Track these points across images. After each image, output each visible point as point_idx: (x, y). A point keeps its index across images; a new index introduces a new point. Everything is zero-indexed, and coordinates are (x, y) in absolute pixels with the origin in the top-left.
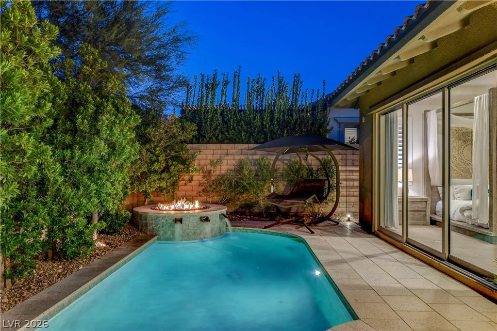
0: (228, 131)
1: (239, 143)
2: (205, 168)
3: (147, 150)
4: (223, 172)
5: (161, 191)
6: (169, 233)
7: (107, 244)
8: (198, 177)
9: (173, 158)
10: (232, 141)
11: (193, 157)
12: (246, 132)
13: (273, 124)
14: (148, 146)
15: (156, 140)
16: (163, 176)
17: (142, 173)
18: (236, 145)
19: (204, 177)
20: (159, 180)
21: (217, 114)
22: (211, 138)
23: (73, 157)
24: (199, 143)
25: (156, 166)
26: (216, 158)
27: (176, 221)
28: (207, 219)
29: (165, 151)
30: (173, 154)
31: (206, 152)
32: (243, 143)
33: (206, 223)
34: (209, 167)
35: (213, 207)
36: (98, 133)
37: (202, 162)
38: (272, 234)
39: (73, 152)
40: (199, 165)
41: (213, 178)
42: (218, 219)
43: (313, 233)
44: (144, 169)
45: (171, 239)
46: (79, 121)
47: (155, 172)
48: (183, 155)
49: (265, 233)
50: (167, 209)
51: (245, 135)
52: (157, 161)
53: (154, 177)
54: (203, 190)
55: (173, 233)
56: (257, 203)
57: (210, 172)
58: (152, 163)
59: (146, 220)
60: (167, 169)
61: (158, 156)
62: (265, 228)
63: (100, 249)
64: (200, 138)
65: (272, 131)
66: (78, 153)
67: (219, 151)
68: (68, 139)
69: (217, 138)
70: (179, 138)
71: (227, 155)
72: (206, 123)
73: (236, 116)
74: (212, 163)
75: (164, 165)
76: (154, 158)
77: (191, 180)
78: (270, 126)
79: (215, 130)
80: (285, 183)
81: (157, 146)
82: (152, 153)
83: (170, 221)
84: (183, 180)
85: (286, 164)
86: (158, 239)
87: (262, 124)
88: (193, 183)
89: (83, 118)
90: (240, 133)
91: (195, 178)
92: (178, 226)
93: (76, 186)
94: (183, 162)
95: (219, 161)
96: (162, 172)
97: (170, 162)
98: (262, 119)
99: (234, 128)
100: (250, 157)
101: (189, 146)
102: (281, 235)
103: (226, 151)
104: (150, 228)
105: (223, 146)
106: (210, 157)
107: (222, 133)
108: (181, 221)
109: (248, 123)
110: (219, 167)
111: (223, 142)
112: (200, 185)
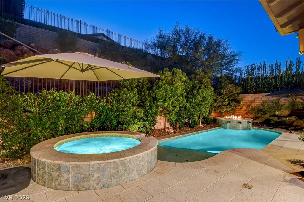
0: (258, 88)
2: (247, 104)
3: (221, 97)
4: (256, 105)
5: (227, 112)
6: (225, 126)
7: (204, 126)
8: (244, 107)
9: (232, 100)
10: (261, 92)
11: (242, 99)
12: (268, 88)
14: (221, 96)
15: (224, 94)
16: (227, 106)
17: (219, 105)
19: (247, 107)
20: (226, 108)
21: (253, 81)
22: (251, 91)
23: (193, 101)
25: (224, 103)
26: (253, 99)
27: (228, 122)
28: (241, 123)
29: (228, 98)
30: (232, 98)
31: (249, 97)
32: (266, 93)
33: (240, 124)
34: (249, 104)
35: (246, 119)
37: (246, 101)
38: (272, 131)
39: (193, 100)
40: (245, 102)
41: (251, 108)
42: (246, 123)
43: (291, 133)
45: (226, 128)
46: (194, 92)
47: (224, 105)
49: (269, 131)
50: (227, 118)
51: (267, 90)
52: (225, 101)
53: (224, 107)
54: (247, 113)
55: (227, 126)
57: (249, 106)
59: (218, 121)
60: (229, 104)
62: (269, 129)
63: (201, 127)
66: (194, 100)
67: (254, 97)
68: (192, 96)
69: (253, 91)
71: (258, 98)
72: (248, 86)
73: (263, 82)
74: (251, 102)
75: (228, 103)
76: (224, 100)
77: (241, 108)
78: (280, 85)
79: (252, 88)
81: (225, 96)
82: (223, 98)
83: (226, 122)
84: (238, 108)
85: (290, 102)
86: (222, 128)
87: (276, 84)
88: (242, 110)
89: (195, 91)
90: (264, 89)
92: (228, 124)
93: (194, 108)
95: (254, 101)
97: (230, 102)
98: (276, 81)
99: (262, 87)
100: (270, 99)
101: (240, 95)
102: (276, 132)
103: (257, 97)
104: (220, 123)
105: (256, 95)
106: (250, 99)
107: (256, 89)
108: (230, 122)
109: (269, 84)
110: (254, 103)
111: (256, 93)
112: (245, 110)
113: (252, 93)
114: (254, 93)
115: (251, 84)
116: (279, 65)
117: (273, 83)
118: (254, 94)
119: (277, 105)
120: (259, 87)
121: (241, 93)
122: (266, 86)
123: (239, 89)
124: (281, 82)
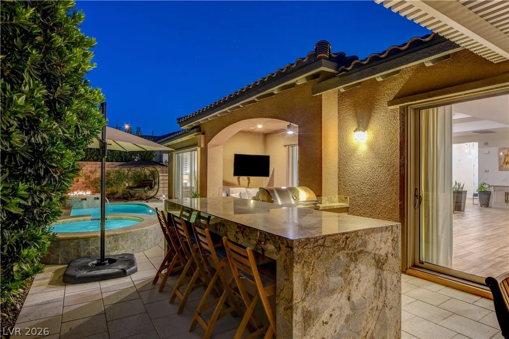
0: (100, 155)
2: (86, 174)
4: (97, 177)
6: (79, 205)
8: (82, 179)
12: (111, 155)
19: (86, 179)
22: (90, 158)
24: (85, 160)
26: (93, 169)
27: (83, 199)
28: (98, 199)
31: (87, 166)
34: (89, 174)
37: (85, 171)
41: (91, 180)
43: (147, 202)
45: (81, 208)
50: (74, 195)
51: (110, 158)
55: (81, 205)
56: (117, 192)
57: (89, 177)
62: (125, 202)
67: (95, 166)
69: (93, 159)
71: (100, 167)
74: (91, 172)
77: (77, 181)
79: (93, 153)
80: (132, 182)
83: (80, 200)
85: (133, 173)
86: (73, 208)
88: (79, 183)
91: (80, 180)
92: (85, 202)
95: (94, 171)
100: (113, 169)
103: (99, 165)
105: (97, 163)
106: (89, 169)
107: (96, 155)
108: (85, 199)
110: (94, 174)
112: (83, 183)
113: (92, 161)
118: (95, 162)
119: (120, 177)
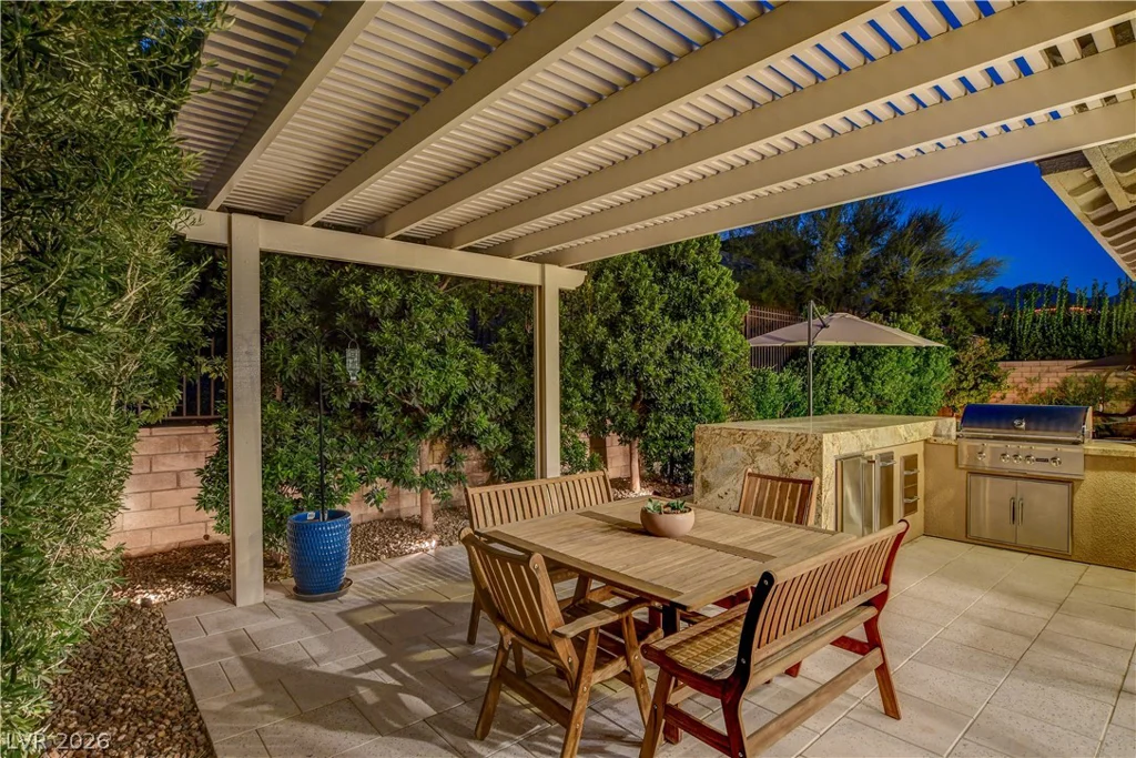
0: (1049, 347)
1: (1064, 359)
2: (1020, 386)
3: (957, 371)
4: (1043, 390)
9: (982, 377)
10: (1054, 357)
11: (1006, 376)
12: (1075, 347)
13: (1110, 338)
14: (957, 367)
15: (965, 361)
16: (972, 392)
18: (1060, 362)
19: (1019, 394)
22: (1028, 355)
24: (1012, 359)
25: (965, 384)
26: (1035, 375)
29: (974, 370)
30: (982, 373)
31: (1022, 369)
32: (1069, 358)
34: (1025, 385)
36: (929, 365)
37: (1017, 380)
40: (1013, 382)
41: (1030, 396)
44: (954, 387)
47: (964, 389)
48: (994, 373)
51: (1072, 351)
52: (966, 379)
53: (963, 394)
57: (1026, 390)
58: (961, 381)
60: (976, 386)
61: (966, 375)
64: (1014, 355)
65: (1109, 345)
67: (1039, 369)
69: (1036, 355)
70: (989, 359)
71: (1048, 371)
72: (1021, 340)
73: (1061, 332)
74: (1030, 381)
75: (973, 383)
76: (963, 377)
78: (1106, 340)
79: (1034, 345)
81: (966, 367)
82: (961, 373)
85: (1131, 382)
87: (1097, 339)
90: (1065, 348)
91: (1007, 396)
94: (994, 380)
95: (1038, 380)
96: (971, 389)
97: (979, 381)
98: (1095, 332)
99: (1057, 343)
100: (1079, 374)
101: (1000, 364)
103: (1047, 368)
105: (1043, 362)
106: (1027, 375)
107: (1042, 349)
109: (1077, 338)
110: (1037, 385)
111: (1043, 358)
113: (1031, 360)
114: (1037, 358)
115: (1029, 336)
116: (1100, 289)
117: (1089, 336)
118: (1037, 362)
119: (1100, 390)
120: (1050, 345)
121: (1003, 359)
122: (1068, 341)
123: (1003, 349)
124: (1109, 333)
